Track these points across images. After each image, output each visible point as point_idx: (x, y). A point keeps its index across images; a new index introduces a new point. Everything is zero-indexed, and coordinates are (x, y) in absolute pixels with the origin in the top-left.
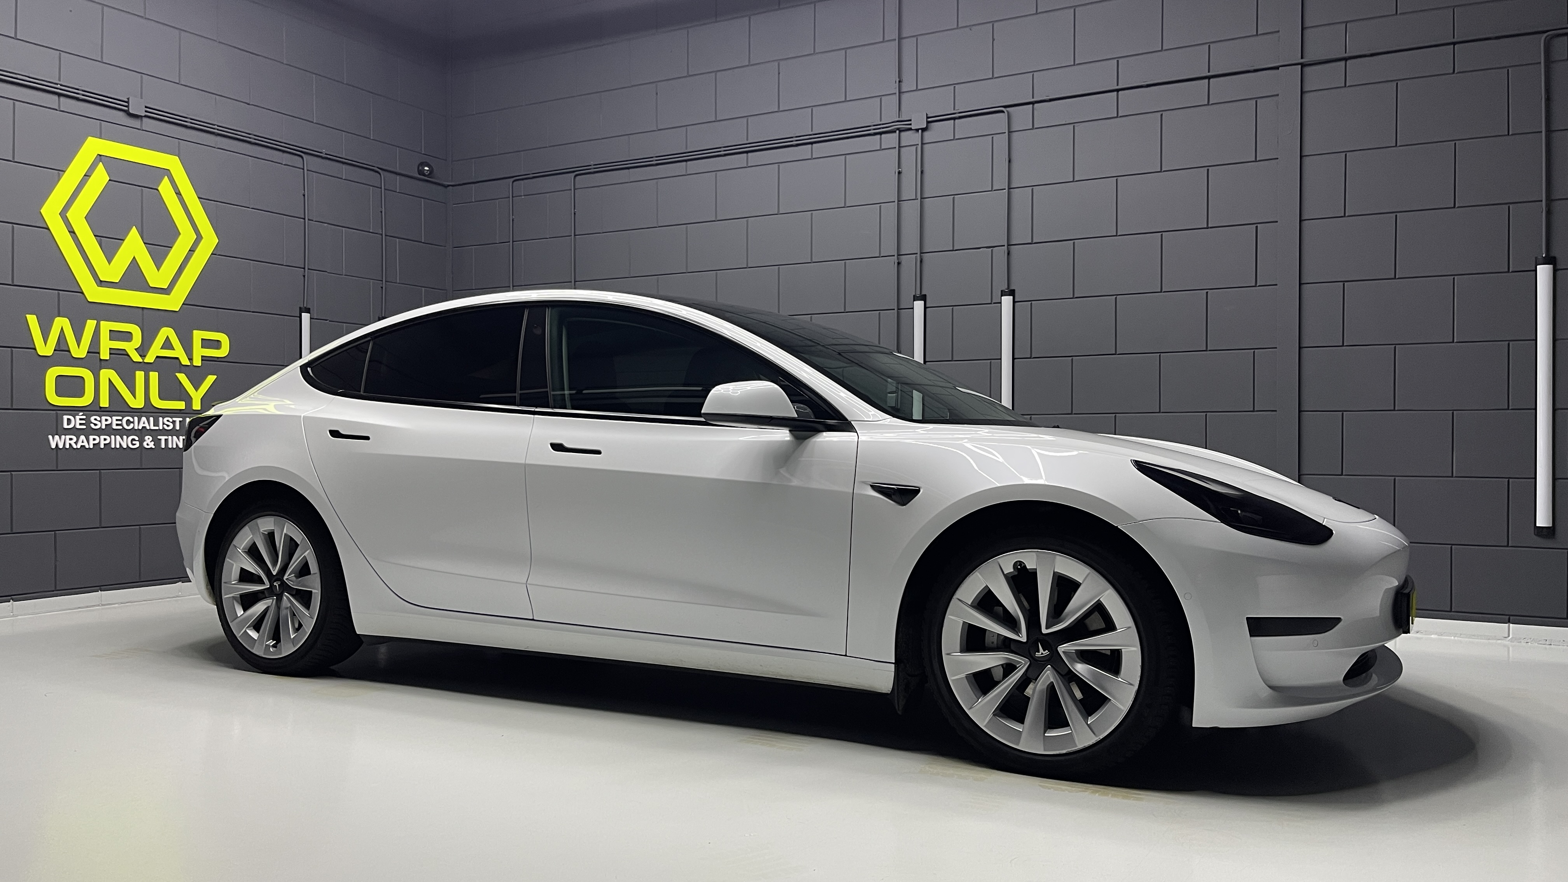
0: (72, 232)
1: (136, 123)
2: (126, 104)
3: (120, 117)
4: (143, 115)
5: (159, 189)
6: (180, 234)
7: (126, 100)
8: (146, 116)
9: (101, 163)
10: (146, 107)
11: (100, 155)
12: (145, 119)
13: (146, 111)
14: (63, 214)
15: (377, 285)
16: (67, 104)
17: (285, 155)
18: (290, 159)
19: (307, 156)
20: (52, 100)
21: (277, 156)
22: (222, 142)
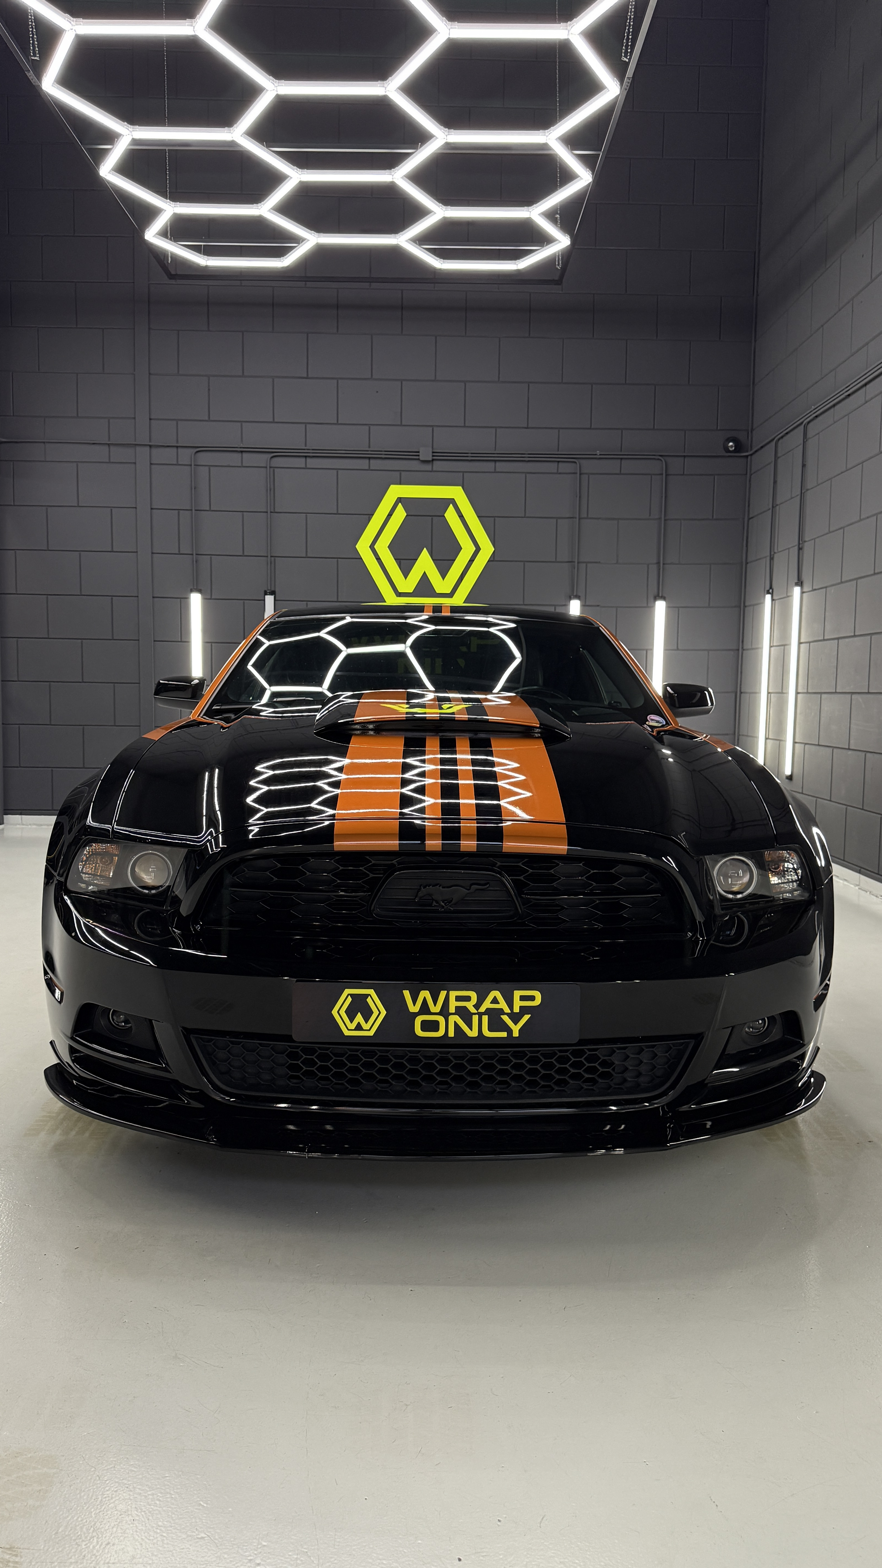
0: (378, 559)
1: (428, 467)
2: (417, 454)
3: (414, 465)
4: (430, 459)
5: (445, 515)
6: (462, 549)
7: (416, 450)
8: (433, 460)
9: (400, 504)
10: (433, 452)
11: (400, 498)
12: (434, 462)
13: (433, 456)
14: (372, 547)
15: (653, 568)
16: (375, 464)
17: (560, 464)
18: (565, 467)
19: (582, 461)
20: (364, 463)
21: (552, 467)
22: (500, 466)
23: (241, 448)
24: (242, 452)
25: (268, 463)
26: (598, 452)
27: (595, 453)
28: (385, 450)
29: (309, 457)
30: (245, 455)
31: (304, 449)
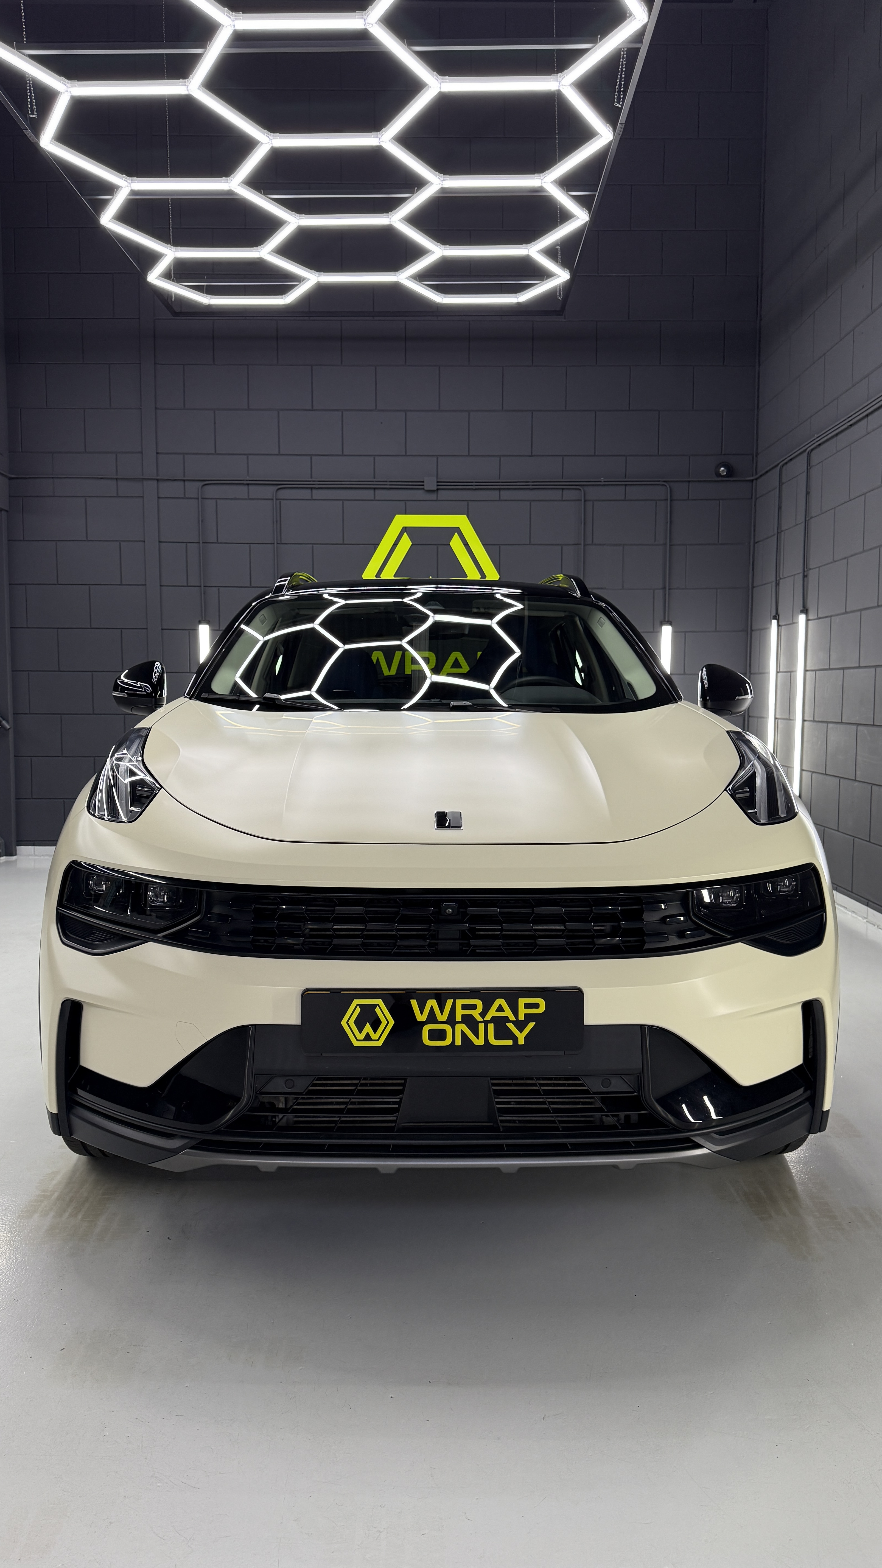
1: (433, 496)
2: (423, 483)
3: (419, 495)
4: (436, 489)
5: (451, 544)
7: (422, 480)
8: (438, 489)
9: (405, 533)
10: (438, 482)
11: (406, 527)
12: (439, 491)
13: (438, 485)
14: (378, 575)
15: (659, 594)
16: (380, 494)
17: (565, 492)
18: (570, 494)
19: (586, 488)
20: (369, 494)
21: (556, 495)
22: (505, 494)
23: (247, 481)
24: (248, 484)
25: (275, 495)
26: (602, 479)
27: (599, 480)
28: (391, 480)
29: (315, 488)
30: (251, 487)
31: (310, 481)
